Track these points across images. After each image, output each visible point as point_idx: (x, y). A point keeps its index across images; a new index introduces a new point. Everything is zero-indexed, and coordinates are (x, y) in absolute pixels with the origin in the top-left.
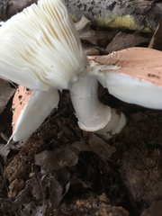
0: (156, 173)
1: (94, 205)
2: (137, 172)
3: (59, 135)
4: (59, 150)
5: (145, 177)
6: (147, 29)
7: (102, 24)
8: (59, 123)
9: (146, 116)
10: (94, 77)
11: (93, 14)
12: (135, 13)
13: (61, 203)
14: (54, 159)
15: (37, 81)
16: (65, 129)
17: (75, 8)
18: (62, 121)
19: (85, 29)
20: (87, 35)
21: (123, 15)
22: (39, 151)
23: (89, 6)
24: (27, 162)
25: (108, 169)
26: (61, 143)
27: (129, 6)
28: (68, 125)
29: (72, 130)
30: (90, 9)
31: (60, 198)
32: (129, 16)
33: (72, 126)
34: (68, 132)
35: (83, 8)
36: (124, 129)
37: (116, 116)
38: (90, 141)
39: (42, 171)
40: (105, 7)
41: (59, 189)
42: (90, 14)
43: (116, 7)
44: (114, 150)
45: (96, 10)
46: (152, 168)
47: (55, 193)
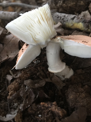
0: (83, 95)
1: (49, 105)
2: (74, 93)
3: (38, 74)
4: (36, 81)
5: (77, 96)
6: (89, 30)
7: (68, 26)
8: (39, 69)
9: (84, 72)
10: (59, 44)
11: (64, 21)
12: (84, 22)
13: (33, 103)
14: (33, 84)
15: (32, 39)
16: (41, 72)
17: (56, 18)
18: (40, 68)
19: (59, 27)
20: (60, 30)
21: (78, 22)
22: (27, 79)
23: (62, 18)
24: (20, 84)
25: (60, 93)
26: (38, 78)
27: (81, 19)
28: (43, 71)
29: (45, 73)
30: (63, 19)
31: (33, 101)
32: (81, 23)
33: (45, 71)
34: (42, 74)
35: (59, 18)
36: (71, 77)
37: (68, 69)
38: (53, 79)
39: (27, 87)
40: (70, 18)
41: (33, 96)
42: (63, 21)
43: (75, 19)
44: (64, 84)
45: (65, 19)
46: (82, 92)
47: (31, 97)
